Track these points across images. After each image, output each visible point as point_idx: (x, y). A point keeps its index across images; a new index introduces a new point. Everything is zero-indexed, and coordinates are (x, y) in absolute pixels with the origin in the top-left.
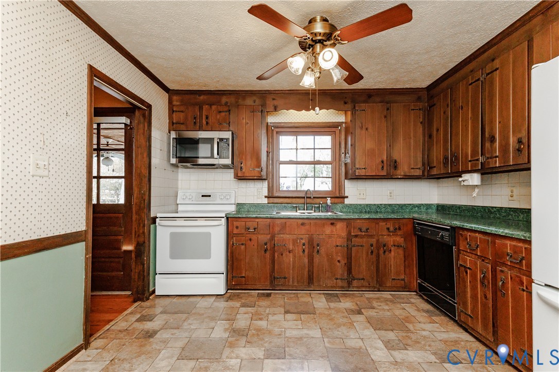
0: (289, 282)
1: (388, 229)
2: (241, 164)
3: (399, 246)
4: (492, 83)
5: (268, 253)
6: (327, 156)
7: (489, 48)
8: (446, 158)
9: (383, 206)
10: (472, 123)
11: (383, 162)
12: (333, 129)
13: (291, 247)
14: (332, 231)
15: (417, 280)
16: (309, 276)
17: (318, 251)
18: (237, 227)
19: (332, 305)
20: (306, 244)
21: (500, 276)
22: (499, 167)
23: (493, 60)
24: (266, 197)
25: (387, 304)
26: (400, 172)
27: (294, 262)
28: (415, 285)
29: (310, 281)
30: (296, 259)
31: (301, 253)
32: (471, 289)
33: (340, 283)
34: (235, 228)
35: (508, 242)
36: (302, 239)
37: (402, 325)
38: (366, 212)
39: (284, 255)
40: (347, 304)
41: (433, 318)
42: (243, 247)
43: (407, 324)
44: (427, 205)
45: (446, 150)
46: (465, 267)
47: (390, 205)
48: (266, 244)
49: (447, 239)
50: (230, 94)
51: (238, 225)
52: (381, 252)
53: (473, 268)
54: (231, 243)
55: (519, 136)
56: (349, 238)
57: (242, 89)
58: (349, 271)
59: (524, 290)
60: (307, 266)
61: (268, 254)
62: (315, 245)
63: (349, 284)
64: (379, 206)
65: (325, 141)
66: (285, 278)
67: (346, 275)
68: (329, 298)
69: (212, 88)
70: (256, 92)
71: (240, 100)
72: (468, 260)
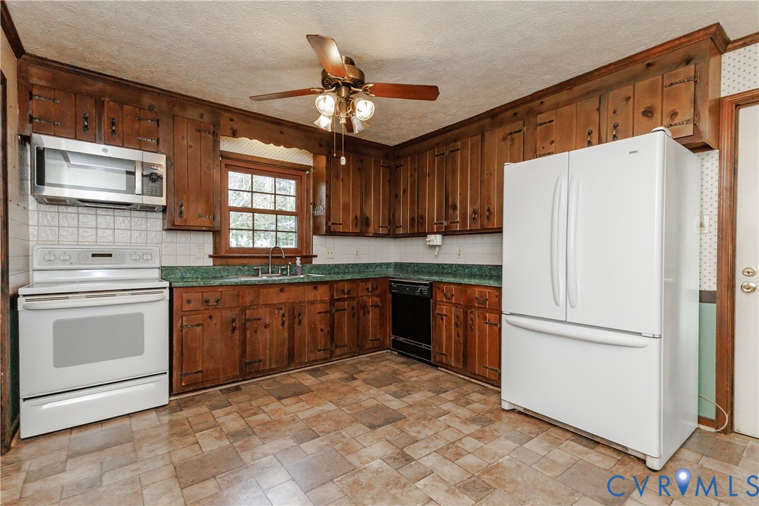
0: (265, 364)
1: (368, 289)
2: (181, 206)
3: (376, 306)
4: (454, 161)
5: (237, 332)
6: (291, 205)
7: (452, 130)
8: (412, 219)
9: (351, 266)
10: (438, 189)
11: (356, 218)
12: (300, 173)
13: (268, 321)
14: (315, 296)
15: (390, 337)
16: (289, 353)
17: (300, 321)
18: (189, 302)
19: (323, 379)
20: (286, 315)
21: (469, 317)
22: (460, 231)
23: (455, 141)
24: (210, 256)
25: (371, 366)
26: (371, 230)
27: (271, 340)
28: (388, 342)
29: (291, 358)
30: (274, 335)
31: (280, 327)
32: (446, 332)
33: (321, 354)
34: (185, 302)
35: (477, 290)
36: (281, 309)
37: (393, 378)
38: (334, 273)
39: (258, 332)
40: (335, 375)
41: (412, 366)
42: (199, 329)
43: (398, 377)
44: (387, 264)
45: (412, 211)
46: (441, 315)
47: (357, 265)
48: (233, 321)
49: (426, 293)
50: (159, 94)
51: (190, 298)
52: (361, 315)
53: (449, 315)
54: (179, 325)
55: (475, 207)
56: (332, 301)
57: (183, 93)
58: (332, 340)
59: (487, 323)
60: (287, 342)
61: (237, 335)
62: (296, 313)
63: (332, 353)
64: (347, 266)
65: (289, 186)
66: (260, 361)
67: (329, 344)
68: (313, 373)
69: (128, 76)
70: (204, 103)
71: (176, 108)
72: (444, 309)
